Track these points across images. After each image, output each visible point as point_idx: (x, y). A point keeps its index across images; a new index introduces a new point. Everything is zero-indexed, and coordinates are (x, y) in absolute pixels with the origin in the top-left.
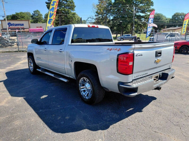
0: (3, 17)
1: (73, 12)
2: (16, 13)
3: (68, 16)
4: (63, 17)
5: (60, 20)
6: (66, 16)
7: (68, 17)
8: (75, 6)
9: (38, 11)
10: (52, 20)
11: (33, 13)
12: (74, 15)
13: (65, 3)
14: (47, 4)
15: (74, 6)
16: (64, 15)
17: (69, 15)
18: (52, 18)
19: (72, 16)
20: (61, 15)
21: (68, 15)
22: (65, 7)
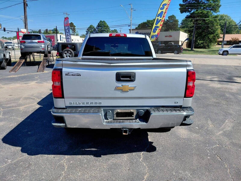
0: (129, 26)
1: (215, 14)
2: (147, 20)
3: (207, 20)
4: (200, 22)
5: (195, 27)
6: (204, 20)
7: (207, 22)
8: (221, 6)
9: (173, 16)
10: (158, 27)
11: (168, 19)
12: (215, 19)
13: (206, 3)
14: (180, 7)
15: (218, 5)
16: (202, 20)
17: (209, 18)
18: (159, 25)
19: (213, 20)
20: (197, 20)
21: (207, 18)
22: (204, 8)
